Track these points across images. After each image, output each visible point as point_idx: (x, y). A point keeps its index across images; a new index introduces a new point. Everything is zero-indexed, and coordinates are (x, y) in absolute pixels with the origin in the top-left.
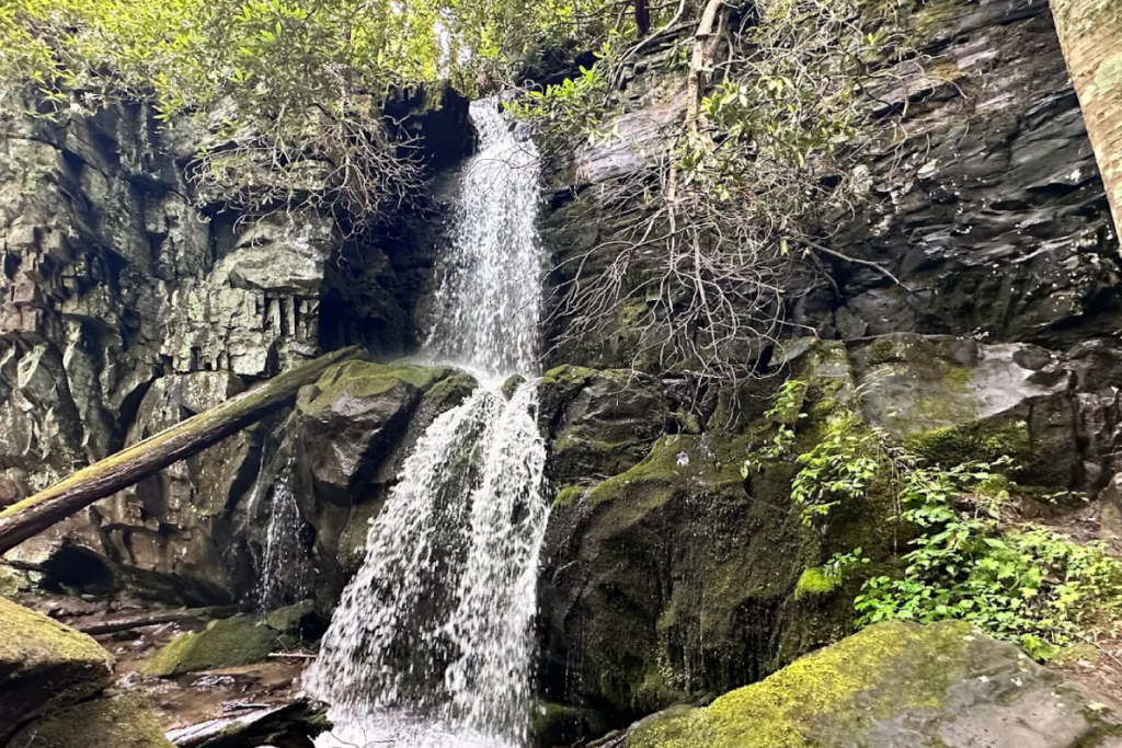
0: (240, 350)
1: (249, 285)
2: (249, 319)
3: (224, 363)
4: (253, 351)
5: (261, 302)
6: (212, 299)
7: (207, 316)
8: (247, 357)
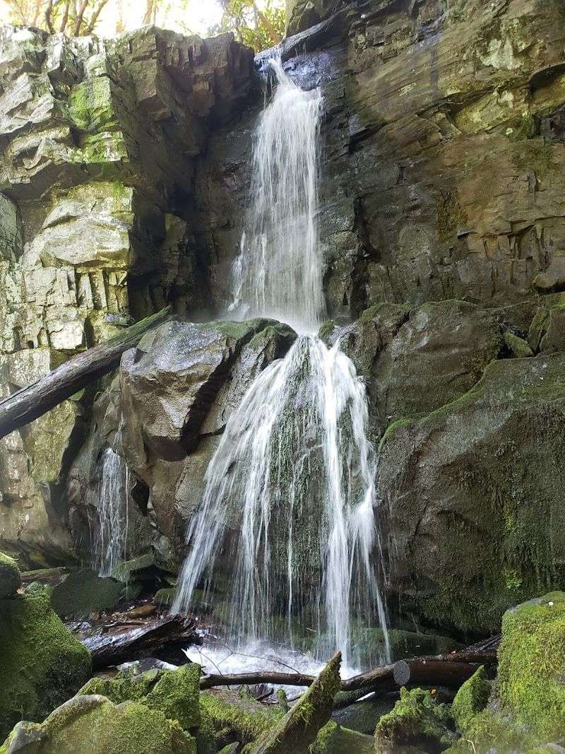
0: (58, 326)
1: (59, 263)
2: (63, 296)
3: (44, 339)
4: (70, 326)
5: (73, 279)
6: (28, 280)
7: (23, 297)
8: (64, 333)
